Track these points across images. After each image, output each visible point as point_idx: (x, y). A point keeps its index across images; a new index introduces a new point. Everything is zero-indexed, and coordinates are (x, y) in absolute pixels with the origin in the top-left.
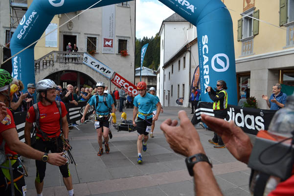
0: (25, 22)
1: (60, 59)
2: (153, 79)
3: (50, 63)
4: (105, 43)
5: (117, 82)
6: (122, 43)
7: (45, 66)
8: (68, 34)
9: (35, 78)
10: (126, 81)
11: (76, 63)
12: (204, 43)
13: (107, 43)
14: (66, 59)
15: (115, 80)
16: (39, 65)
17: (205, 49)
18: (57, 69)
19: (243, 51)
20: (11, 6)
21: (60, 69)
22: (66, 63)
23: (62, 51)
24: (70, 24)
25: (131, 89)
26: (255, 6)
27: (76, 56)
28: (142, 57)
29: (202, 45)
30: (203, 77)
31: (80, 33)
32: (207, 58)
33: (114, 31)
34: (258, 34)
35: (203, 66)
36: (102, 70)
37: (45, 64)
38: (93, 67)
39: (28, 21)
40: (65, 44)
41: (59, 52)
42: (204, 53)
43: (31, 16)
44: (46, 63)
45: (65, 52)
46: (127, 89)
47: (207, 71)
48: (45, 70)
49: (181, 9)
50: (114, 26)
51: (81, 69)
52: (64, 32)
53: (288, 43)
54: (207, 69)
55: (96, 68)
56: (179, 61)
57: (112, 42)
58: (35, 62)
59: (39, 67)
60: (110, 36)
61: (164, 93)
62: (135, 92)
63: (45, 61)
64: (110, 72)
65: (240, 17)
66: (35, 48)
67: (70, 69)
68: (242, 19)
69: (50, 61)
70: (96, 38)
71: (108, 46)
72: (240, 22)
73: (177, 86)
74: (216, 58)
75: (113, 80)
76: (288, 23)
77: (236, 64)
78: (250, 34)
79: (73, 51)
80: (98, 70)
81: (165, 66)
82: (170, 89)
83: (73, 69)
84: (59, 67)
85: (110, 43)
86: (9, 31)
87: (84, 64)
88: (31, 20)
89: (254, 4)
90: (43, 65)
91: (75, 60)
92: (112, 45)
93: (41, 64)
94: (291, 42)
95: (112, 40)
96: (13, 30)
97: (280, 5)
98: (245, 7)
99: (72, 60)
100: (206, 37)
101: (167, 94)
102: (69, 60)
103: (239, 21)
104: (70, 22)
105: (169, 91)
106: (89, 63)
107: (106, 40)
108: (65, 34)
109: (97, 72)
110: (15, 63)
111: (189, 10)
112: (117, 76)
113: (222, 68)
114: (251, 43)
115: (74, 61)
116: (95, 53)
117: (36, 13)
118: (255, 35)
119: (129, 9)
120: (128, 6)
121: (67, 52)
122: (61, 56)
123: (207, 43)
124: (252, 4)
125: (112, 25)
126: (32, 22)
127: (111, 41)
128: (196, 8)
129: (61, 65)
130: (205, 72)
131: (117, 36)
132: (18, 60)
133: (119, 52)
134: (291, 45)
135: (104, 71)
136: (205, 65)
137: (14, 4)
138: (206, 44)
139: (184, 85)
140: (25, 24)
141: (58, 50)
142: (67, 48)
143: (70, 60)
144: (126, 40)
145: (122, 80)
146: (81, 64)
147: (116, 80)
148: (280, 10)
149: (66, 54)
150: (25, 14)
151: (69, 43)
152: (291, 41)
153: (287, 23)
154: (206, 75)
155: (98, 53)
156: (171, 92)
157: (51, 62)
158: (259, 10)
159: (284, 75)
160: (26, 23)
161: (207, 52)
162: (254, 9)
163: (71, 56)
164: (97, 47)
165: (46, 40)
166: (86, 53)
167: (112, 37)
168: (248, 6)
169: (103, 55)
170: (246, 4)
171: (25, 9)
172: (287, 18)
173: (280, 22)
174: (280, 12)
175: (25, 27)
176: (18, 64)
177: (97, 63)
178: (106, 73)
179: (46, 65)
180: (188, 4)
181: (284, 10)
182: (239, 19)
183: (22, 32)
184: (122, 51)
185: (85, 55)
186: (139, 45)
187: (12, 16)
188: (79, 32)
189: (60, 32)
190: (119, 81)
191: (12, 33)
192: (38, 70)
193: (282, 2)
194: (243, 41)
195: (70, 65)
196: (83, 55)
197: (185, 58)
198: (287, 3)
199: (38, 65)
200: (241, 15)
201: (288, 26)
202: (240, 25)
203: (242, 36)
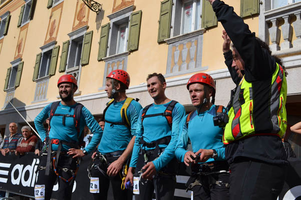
26: (22, 58)
68: (11, 68)
76: (39, 79)
89: (22, 55)
94: (37, 99)
97: (36, 61)
98: (16, 55)
103: (8, 69)
114: (13, 95)
118: (17, 87)
134: (36, 101)
158: (23, 62)
162: (21, 60)
168: (18, 55)
170: (17, 52)
172: (38, 74)
173: (33, 78)
174: (35, 68)
181: (38, 66)
182: (9, 68)
194: (7, 91)
198: (41, 60)
200: (11, 63)
201: (37, 81)
202: (8, 74)
203: (8, 86)
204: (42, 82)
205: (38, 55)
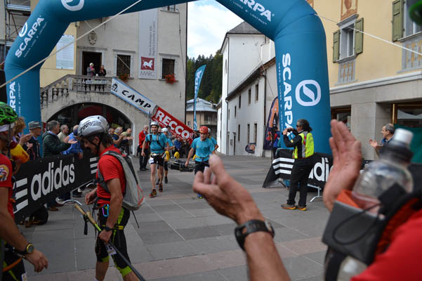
0: (26, 32)
1: (77, 86)
2: (212, 116)
3: (62, 92)
4: (142, 63)
5: (160, 120)
6: (168, 64)
7: (55, 97)
8: (89, 50)
9: (40, 113)
10: (173, 119)
11: (101, 93)
12: (285, 65)
13: (146, 64)
14: (86, 87)
15: (157, 117)
16: (47, 95)
17: (287, 73)
18: (73, 101)
19: (341, 77)
20: (6, 9)
21: (78, 101)
22: (86, 92)
23: (81, 74)
24: (93, 35)
25: (180, 130)
26: (358, 13)
27: (100, 82)
28: (196, 84)
29: (283, 68)
30: (284, 114)
31: (106, 49)
32: (290, 86)
33: (156, 46)
34: (362, 53)
35: (283, 97)
36: (139, 103)
37: (55, 93)
38: (125, 98)
39: (31, 30)
40: (85, 65)
41: (76, 77)
42: (284, 79)
43: (36, 23)
44: (58, 92)
45: (85, 77)
46: (174, 131)
47: (289, 104)
48: (55, 102)
49: (253, 15)
50: (156, 39)
51: (108, 101)
52: (84, 48)
53: (405, 66)
54: (289, 102)
55: (129, 100)
56: (250, 91)
57: (153, 63)
58: (41, 91)
59: (47, 97)
60: (150, 54)
61: (228, 136)
62: (186, 134)
63: (55, 90)
64: (150, 106)
65: (336, 28)
66: (41, 70)
67: (92, 101)
68: (339, 31)
69: (63, 89)
70: (130, 56)
71: (148, 68)
72: (337, 36)
73: (247, 126)
74: (302, 87)
75: (154, 117)
76: (405, 37)
77: (331, 96)
78: (351, 53)
79: (97, 75)
80: (133, 102)
81: (229, 98)
82: (236, 131)
83: (97, 102)
84: (76, 98)
85: (150, 65)
86: (3, 45)
87: (113, 94)
88: (36, 30)
89: (356, 10)
90: (53, 95)
91: (100, 88)
92: (153, 66)
93: (50, 93)
94: (409, 65)
95: (153, 59)
96: (9, 44)
97: (394, 11)
98: (344, 13)
99: (96, 88)
100: (288, 56)
101: (231, 137)
102: (90, 87)
103: (334, 34)
104: (93, 34)
105: (235, 133)
106: (119, 93)
107: (144, 59)
108: (85, 50)
109: (131, 105)
110: (11, 92)
111: (264, 18)
112: (159, 112)
113: (311, 100)
114: (352, 66)
115: (97, 90)
116: (128, 79)
117: (43, 19)
118: (358, 54)
119: (177, 16)
120: (177, 11)
121: (88, 76)
122: (80, 81)
123: (289, 64)
124: (353, 10)
125: (153, 37)
126: (37, 33)
127: (151, 61)
128: (273, 15)
129: (79, 95)
130: (286, 106)
131: (160, 54)
132: (16, 87)
133: (163, 77)
134: (408, 69)
135: (141, 104)
136: (287, 96)
137: (11, 7)
138: (288, 66)
139: (256, 125)
140: (26, 36)
141: (74, 73)
142: (88, 70)
143: (92, 89)
144: (174, 61)
145: (167, 117)
146: (108, 93)
147: (159, 117)
148: (393, 19)
149: (86, 80)
150: (26, 20)
151: (91, 64)
152: (408, 61)
153: (402, 36)
154: (287, 110)
155: (133, 79)
156: (237, 134)
157: (65, 91)
158: (363, 19)
159: (399, 111)
160: (29, 34)
161: (289, 78)
162: (356, 16)
163: (94, 82)
164: (131, 69)
165: (58, 59)
166: (115, 78)
167: (153, 55)
168: (348, 12)
169: (139, 81)
170: (345, 10)
171: (27, 14)
172: (403, 30)
173: (393, 36)
174: (393, 22)
175: (27, 40)
176: (15, 94)
177: (131, 92)
178: (145, 106)
179: (57, 95)
180: (263, 9)
181: (398, 18)
182: (336, 30)
183: (23, 47)
184: (168, 76)
185: (114, 81)
186: (192, 66)
187: (8, 23)
188: (105, 47)
189: (78, 47)
190: (163, 119)
191: (8, 48)
192: (45, 102)
193: (396, 8)
194: (340, 62)
195: (92, 95)
196: (111, 81)
197: (257, 86)
198: (403, 9)
199: (45, 95)
200: (338, 24)
201: (403, 41)
202: (337, 40)
203: (339, 55)
204: (416, 41)
205: (394, 3)
